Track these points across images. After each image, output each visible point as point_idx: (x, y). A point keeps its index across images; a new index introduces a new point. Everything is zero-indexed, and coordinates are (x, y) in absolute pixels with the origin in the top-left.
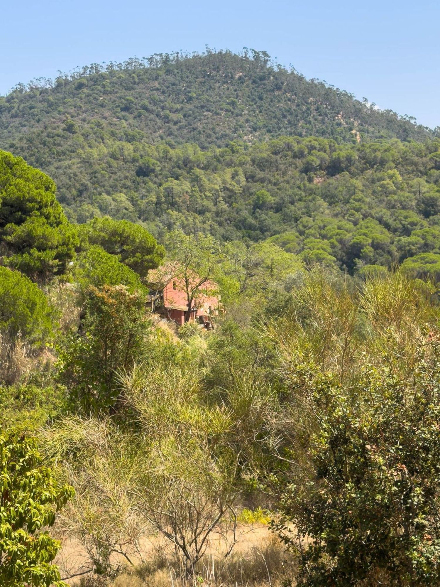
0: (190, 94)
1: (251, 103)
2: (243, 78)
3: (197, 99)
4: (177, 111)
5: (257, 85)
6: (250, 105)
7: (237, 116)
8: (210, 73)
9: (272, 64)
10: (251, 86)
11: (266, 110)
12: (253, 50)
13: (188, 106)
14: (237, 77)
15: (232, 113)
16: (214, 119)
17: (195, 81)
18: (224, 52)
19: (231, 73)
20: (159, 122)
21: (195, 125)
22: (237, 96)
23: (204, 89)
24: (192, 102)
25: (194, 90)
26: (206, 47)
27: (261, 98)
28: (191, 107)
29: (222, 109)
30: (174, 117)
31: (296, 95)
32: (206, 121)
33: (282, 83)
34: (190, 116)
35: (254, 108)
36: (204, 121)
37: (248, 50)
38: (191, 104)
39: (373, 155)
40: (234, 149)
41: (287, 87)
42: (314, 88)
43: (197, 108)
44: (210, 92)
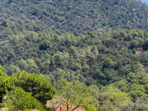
0: (69, 6)
1: (102, 11)
3: (73, 9)
4: (62, 15)
6: (101, 12)
7: (94, 18)
11: (110, 15)
13: (68, 13)
15: (92, 16)
16: (82, 20)
20: (52, 21)
21: (72, 23)
22: (94, 7)
23: (76, 4)
24: (70, 10)
25: (71, 4)
27: (107, 9)
28: (70, 13)
29: (86, 14)
30: (60, 18)
31: (126, 7)
32: (77, 21)
34: (68, 18)
35: (104, 14)
38: (69, 11)
40: (93, 36)
41: (121, 3)
42: (136, 3)
43: (73, 14)
44: (79, 5)
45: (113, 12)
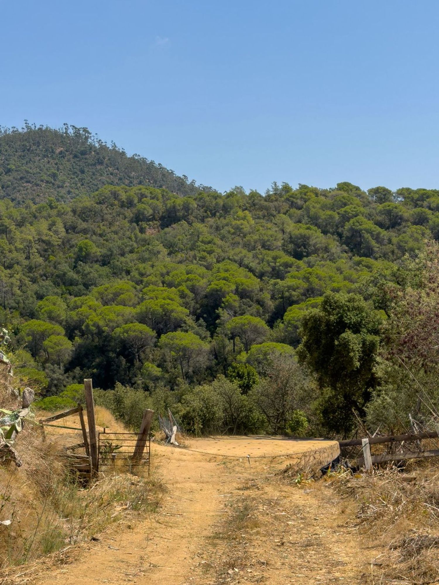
0: (9, 167)
1: (73, 176)
2: (64, 153)
3: (16, 171)
5: (78, 159)
6: (71, 178)
7: (59, 187)
8: (30, 148)
9: (94, 141)
10: (72, 160)
11: (89, 183)
12: (73, 126)
14: (58, 151)
15: (53, 184)
16: (34, 190)
17: (15, 155)
18: (44, 129)
19: (51, 147)
21: (14, 195)
22: (58, 169)
23: (24, 162)
24: (10, 173)
25: (13, 162)
26: (25, 122)
27: (83, 172)
28: (11, 178)
29: (42, 181)
31: (118, 169)
32: (25, 192)
33: (104, 158)
34: (8, 186)
35: (76, 181)
36: (23, 192)
37: (69, 126)
38: (10, 175)
39: (214, 203)
40: (53, 205)
41: (109, 162)
42: (137, 163)
43: (16, 179)
44: (29, 165)
45: (94, 177)
